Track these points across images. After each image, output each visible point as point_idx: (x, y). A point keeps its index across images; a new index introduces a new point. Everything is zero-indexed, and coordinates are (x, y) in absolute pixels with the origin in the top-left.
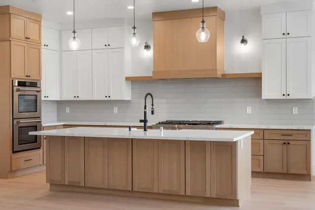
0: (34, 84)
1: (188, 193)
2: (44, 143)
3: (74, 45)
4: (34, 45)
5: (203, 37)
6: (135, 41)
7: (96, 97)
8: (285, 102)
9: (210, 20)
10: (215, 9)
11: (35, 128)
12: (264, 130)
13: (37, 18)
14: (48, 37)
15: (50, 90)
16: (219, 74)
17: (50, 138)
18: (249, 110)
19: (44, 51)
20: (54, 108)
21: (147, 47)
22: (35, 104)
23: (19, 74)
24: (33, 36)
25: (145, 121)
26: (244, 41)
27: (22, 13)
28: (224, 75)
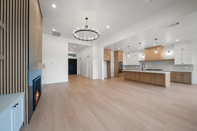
0: (122, 63)
1: (152, 83)
2: (123, 72)
3: (129, 56)
4: (122, 56)
5: (156, 52)
6: (140, 54)
7: (133, 65)
8: (182, 66)
9: (159, 48)
10: (160, 46)
11: (122, 70)
12: (175, 72)
13: (122, 52)
14: (124, 55)
15: (124, 64)
16: (162, 59)
17: (124, 71)
18: (171, 67)
19: (123, 57)
20: (125, 66)
21: (143, 55)
22: (122, 66)
23: (119, 61)
24: (122, 55)
25: (143, 69)
26: (169, 52)
27: (120, 51)
28: (163, 60)
